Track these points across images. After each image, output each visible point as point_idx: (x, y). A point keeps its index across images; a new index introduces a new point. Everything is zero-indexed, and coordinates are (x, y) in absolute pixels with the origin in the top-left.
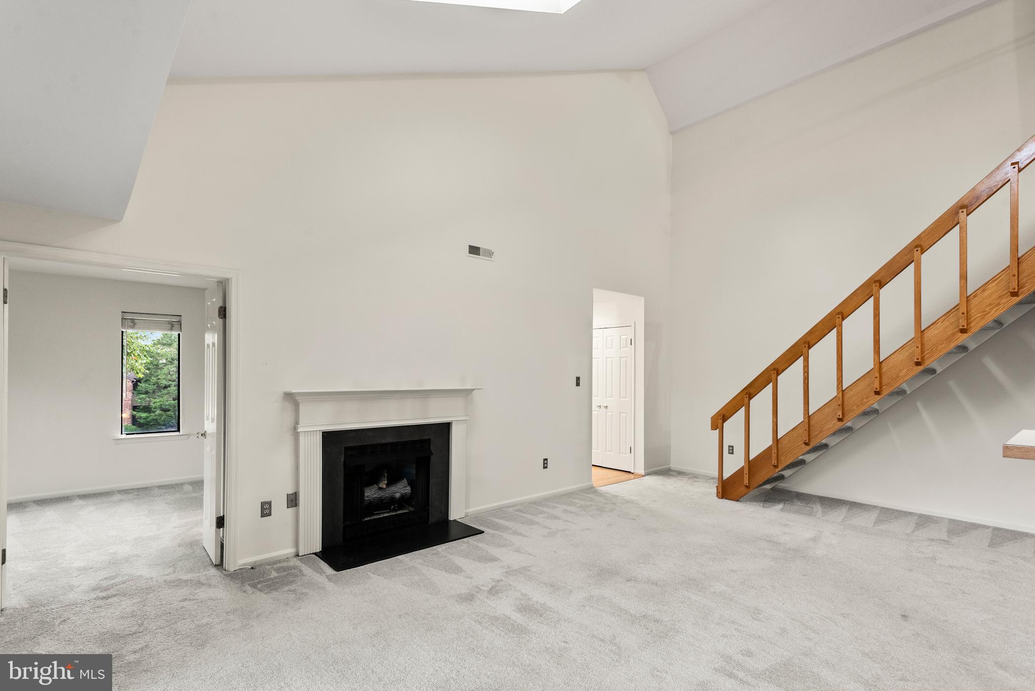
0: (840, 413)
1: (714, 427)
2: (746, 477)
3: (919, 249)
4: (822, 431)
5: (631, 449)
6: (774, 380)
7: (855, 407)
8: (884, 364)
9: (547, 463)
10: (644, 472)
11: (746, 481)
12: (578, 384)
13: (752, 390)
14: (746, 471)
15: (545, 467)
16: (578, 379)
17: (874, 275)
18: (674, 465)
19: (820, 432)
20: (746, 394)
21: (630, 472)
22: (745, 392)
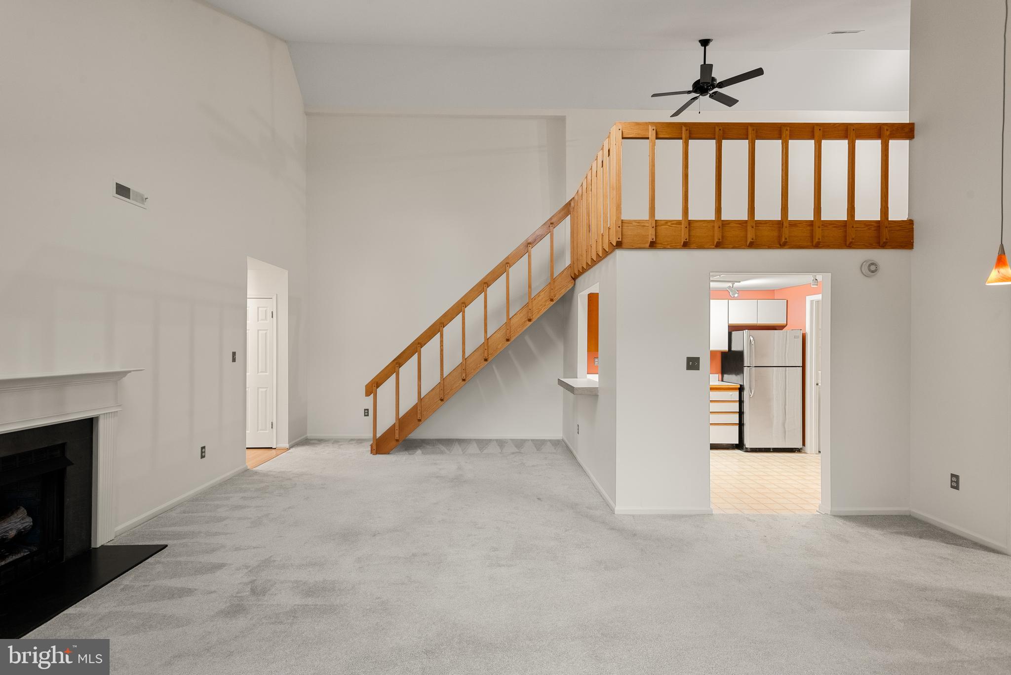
0: (464, 375)
1: (368, 394)
2: (397, 432)
3: (509, 265)
4: (452, 389)
5: (272, 425)
6: (418, 350)
7: (473, 371)
8: (489, 340)
9: (205, 452)
10: (288, 445)
11: (397, 436)
12: (234, 360)
13: (400, 361)
14: (397, 428)
15: (203, 457)
16: (234, 354)
17: (484, 279)
18: (310, 435)
19: (451, 390)
20: (396, 364)
21: (271, 448)
22: (395, 363)
